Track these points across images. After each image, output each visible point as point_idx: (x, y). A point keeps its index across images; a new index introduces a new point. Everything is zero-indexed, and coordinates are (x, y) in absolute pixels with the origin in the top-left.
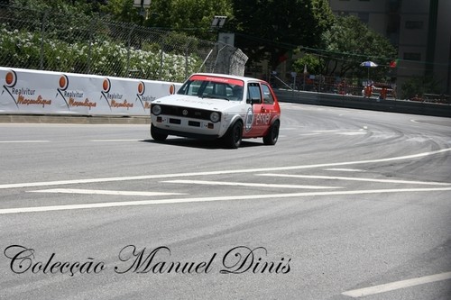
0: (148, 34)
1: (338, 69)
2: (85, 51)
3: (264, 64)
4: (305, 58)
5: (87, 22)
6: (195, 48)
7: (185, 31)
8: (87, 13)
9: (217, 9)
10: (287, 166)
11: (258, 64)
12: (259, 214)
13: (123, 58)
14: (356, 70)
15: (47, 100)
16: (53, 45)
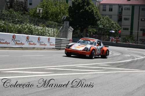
0: (41, 21)
1: (102, 33)
2: (21, 27)
3: (79, 31)
4: (92, 30)
5: (22, 18)
6: (56, 26)
7: (54, 21)
8: (22, 15)
9: (64, 14)
10: (86, 64)
11: (77, 31)
13: (33, 29)
14: (108, 33)
15: (9, 42)
16: (11, 25)
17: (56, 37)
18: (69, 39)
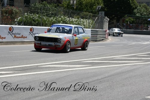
0: (76, 13)
1: (140, 22)
2: (55, 19)
3: (115, 21)
4: (128, 19)
5: (56, 10)
6: (92, 17)
7: (88, 11)
8: (55, 7)
9: (98, 4)
10: (124, 55)
11: (113, 21)
12: (115, 72)
13: (68, 21)
14: (146, 22)
16: (45, 18)
17: (91, 29)
18: (105, 30)
